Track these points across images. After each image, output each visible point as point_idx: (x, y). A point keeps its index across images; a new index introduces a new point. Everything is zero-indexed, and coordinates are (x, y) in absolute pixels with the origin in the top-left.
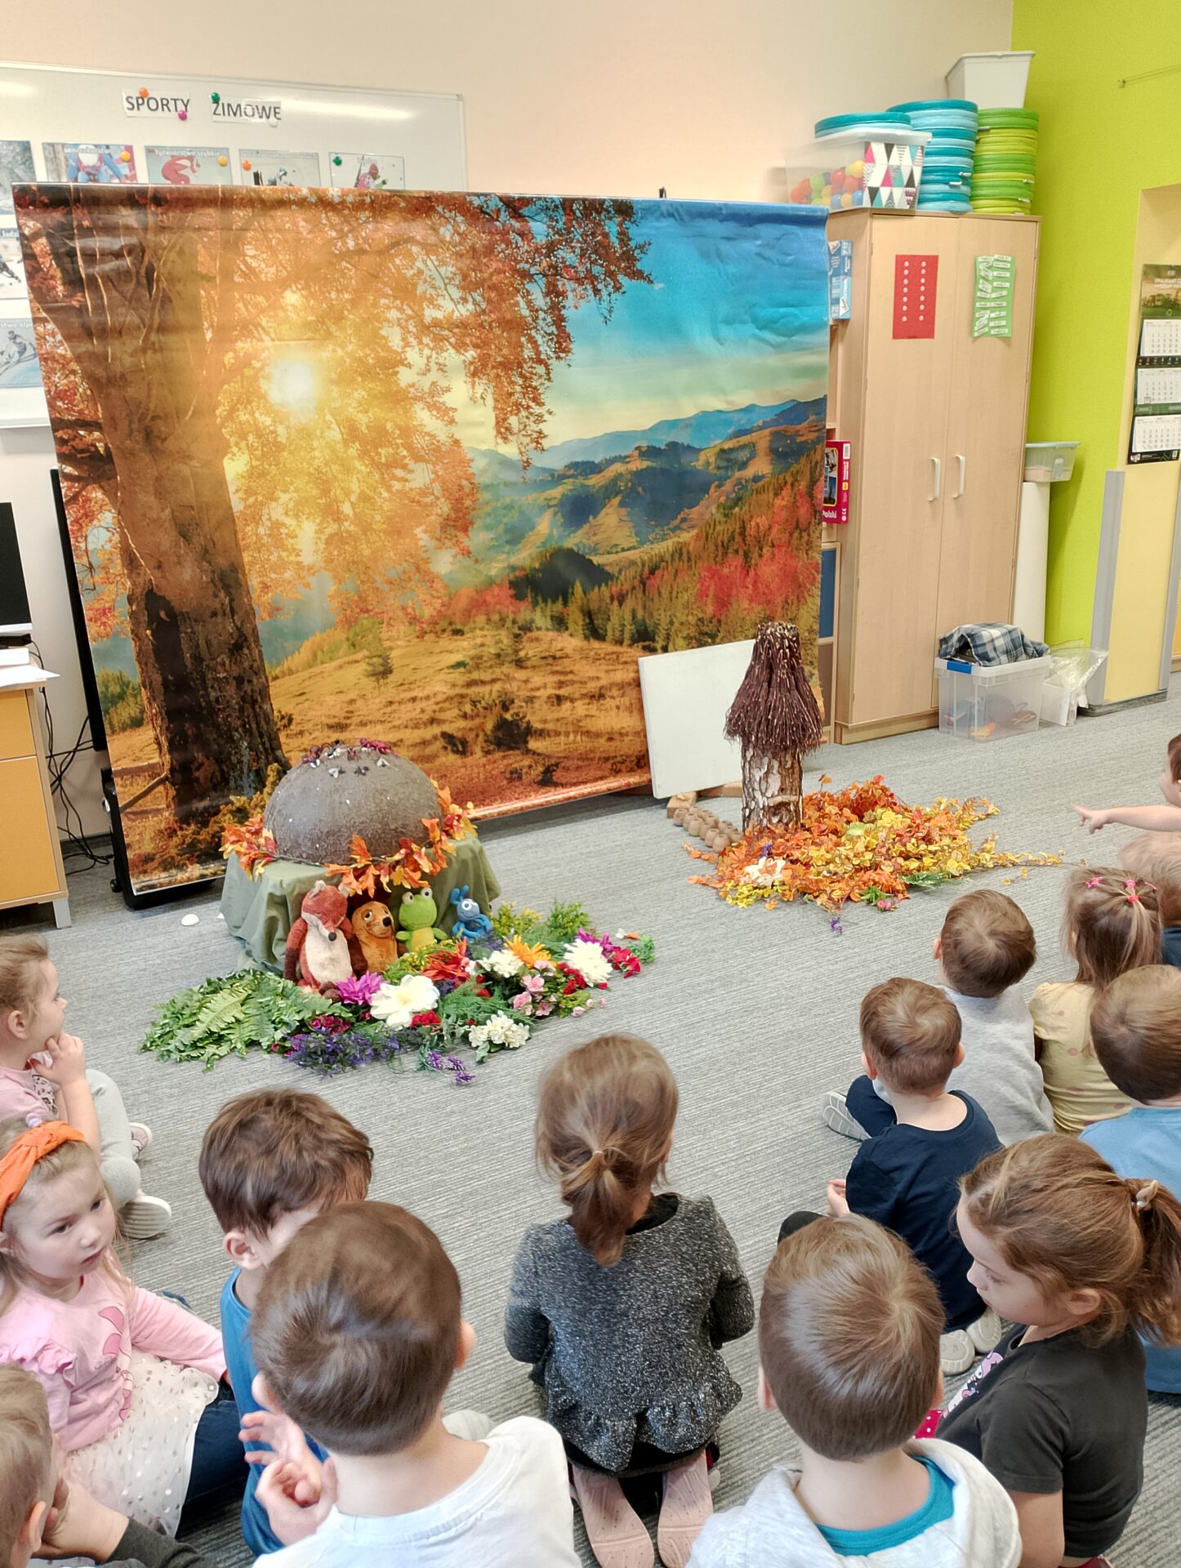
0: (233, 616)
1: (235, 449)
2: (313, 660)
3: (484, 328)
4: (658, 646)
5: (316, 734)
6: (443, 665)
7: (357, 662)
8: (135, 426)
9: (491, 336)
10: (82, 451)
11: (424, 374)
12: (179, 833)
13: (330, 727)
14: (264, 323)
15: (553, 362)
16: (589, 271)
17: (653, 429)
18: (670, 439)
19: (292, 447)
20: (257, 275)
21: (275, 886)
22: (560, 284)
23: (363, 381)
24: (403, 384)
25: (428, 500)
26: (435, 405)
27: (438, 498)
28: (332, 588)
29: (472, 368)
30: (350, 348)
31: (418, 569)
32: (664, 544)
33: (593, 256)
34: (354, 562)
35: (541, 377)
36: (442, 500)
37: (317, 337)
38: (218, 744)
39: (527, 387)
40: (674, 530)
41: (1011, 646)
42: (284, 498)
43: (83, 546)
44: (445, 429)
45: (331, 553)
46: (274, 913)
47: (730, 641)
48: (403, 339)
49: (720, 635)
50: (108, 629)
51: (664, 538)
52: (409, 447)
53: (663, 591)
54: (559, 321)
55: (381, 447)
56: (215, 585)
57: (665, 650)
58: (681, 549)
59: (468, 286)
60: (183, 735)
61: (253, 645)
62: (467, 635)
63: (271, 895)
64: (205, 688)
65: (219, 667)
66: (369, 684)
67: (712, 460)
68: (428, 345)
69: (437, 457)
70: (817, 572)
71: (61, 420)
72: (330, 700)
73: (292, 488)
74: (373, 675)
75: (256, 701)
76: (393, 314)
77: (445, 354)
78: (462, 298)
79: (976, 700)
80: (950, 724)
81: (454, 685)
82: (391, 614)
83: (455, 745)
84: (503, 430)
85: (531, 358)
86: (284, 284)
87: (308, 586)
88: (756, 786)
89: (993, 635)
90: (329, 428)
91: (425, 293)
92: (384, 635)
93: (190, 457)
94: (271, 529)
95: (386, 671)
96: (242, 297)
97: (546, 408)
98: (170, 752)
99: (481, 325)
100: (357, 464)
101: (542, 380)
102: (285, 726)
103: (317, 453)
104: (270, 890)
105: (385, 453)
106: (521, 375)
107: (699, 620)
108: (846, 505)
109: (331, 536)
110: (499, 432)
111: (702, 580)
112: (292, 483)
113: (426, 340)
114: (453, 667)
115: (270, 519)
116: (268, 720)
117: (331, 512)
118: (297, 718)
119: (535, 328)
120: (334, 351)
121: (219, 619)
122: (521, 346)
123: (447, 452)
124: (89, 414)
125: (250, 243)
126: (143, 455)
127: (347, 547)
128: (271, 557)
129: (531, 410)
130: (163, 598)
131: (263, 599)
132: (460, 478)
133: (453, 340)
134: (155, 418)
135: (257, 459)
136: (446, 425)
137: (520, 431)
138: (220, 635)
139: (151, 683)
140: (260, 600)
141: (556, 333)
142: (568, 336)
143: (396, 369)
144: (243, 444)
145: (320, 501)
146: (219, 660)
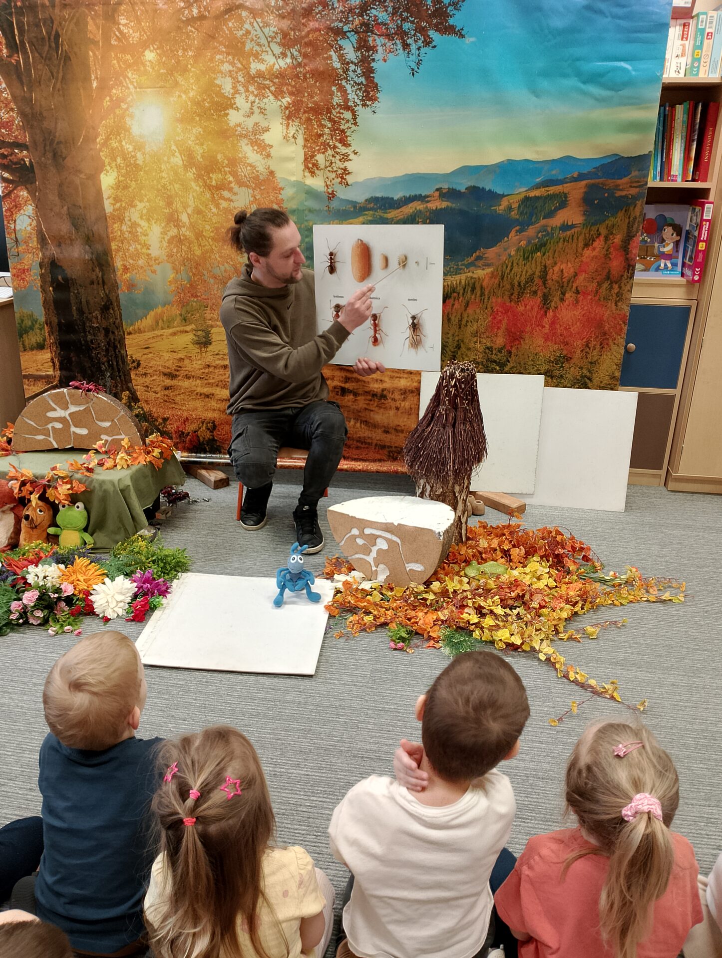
0: (104, 286)
1: (108, 168)
2: (156, 326)
3: (299, 78)
5: (155, 377)
7: (187, 332)
8: (48, 148)
9: (305, 85)
10: (16, 164)
11: (248, 116)
13: (165, 374)
14: (130, 75)
15: (360, 109)
16: (400, 27)
17: (455, 173)
18: (471, 184)
19: (147, 169)
20: (127, 39)
22: (370, 39)
23: (200, 120)
24: (232, 124)
26: (256, 141)
28: (171, 276)
29: (287, 112)
30: (191, 94)
32: (458, 277)
33: (405, 14)
34: (188, 259)
35: (348, 121)
37: (168, 85)
38: (91, 371)
39: (335, 130)
40: (468, 266)
42: (140, 206)
43: (12, 226)
44: (263, 162)
45: (171, 250)
48: (233, 88)
49: (509, 365)
50: (26, 283)
51: (458, 272)
52: (234, 174)
53: (453, 318)
54: (368, 72)
55: (212, 172)
56: (93, 263)
58: (474, 284)
59: (287, 41)
60: (69, 360)
61: (116, 308)
64: (85, 332)
65: (94, 319)
66: (195, 349)
67: (515, 206)
69: (256, 184)
70: (624, 323)
71: (4, 142)
73: (145, 199)
74: (199, 343)
75: (117, 346)
76: (226, 67)
77: (266, 100)
78: (282, 53)
82: (213, 301)
84: (310, 165)
85: (339, 105)
86: (145, 45)
87: (154, 272)
90: (173, 155)
91: (252, 50)
92: (208, 316)
93: (80, 172)
94: (131, 227)
95: (207, 343)
96: (116, 55)
97: (352, 148)
98: (61, 369)
99: (297, 76)
100: (193, 184)
101: (349, 125)
103: (164, 175)
105: (215, 178)
106: (330, 120)
107: (488, 348)
109: (173, 238)
110: (307, 167)
111: (494, 314)
112: (146, 196)
113: (251, 88)
115: (130, 220)
116: (124, 362)
117: (173, 220)
118: (143, 363)
120: (180, 96)
121: (95, 286)
122: (332, 94)
123: (264, 180)
124: (21, 139)
125: (123, 15)
126: (52, 168)
127: (183, 247)
128: (130, 248)
129: (337, 150)
130: (61, 267)
131: (124, 277)
132: (272, 202)
133: (273, 89)
134: (59, 143)
135: (123, 176)
136: (264, 159)
137: (326, 168)
138: (95, 297)
139: (51, 323)
140: (122, 278)
141: (364, 83)
142: (376, 85)
143: (227, 112)
144: (113, 164)
145: (165, 211)
146: (94, 314)
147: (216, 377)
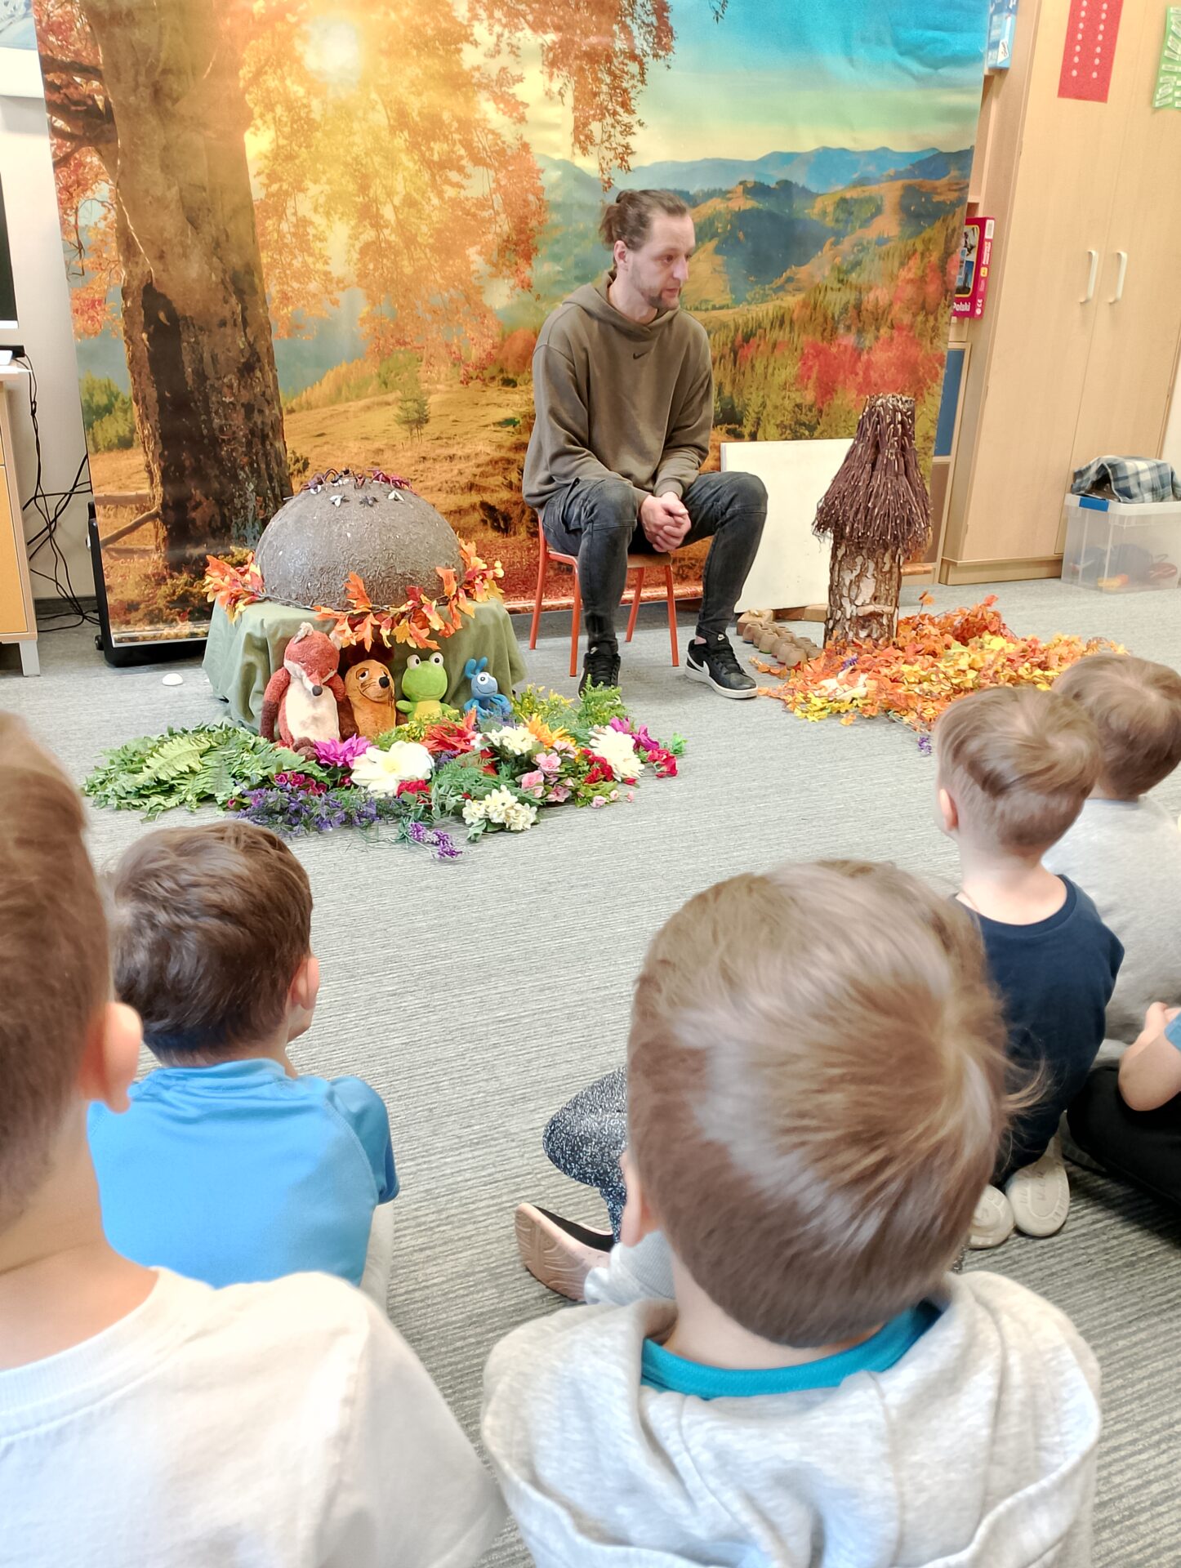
0: (245, 329)
1: (259, 122)
2: (336, 396)
4: (746, 431)
6: (489, 420)
7: (388, 404)
8: (142, 79)
9: (577, 17)
10: (76, 103)
11: (492, 56)
12: (169, 581)
15: (649, 60)
17: (765, 161)
18: (782, 176)
19: (328, 128)
21: (254, 627)
23: (419, 56)
24: (466, 66)
25: (486, 214)
26: (503, 96)
27: (497, 213)
28: (364, 309)
29: (551, 55)
30: (406, 12)
31: (468, 299)
32: (764, 307)
34: (392, 280)
35: (633, 77)
36: (503, 216)
38: (220, 483)
39: (615, 88)
40: (776, 290)
41: (1157, 484)
42: (313, 189)
43: (72, 219)
44: (513, 127)
45: (365, 265)
46: (252, 658)
47: (831, 438)
48: (471, 9)
49: (820, 429)
50: (97, 325)
51: (764, 299)
52: (468, 145)
53: (757, 365)
54: (661, 10)
55: (434, 140)
56: (226, 287)
57: (753, 437)
58: (783, 316)
60: (181, 468)
61: (267, 368)
62: (519, 388)
63: (249, 636)
64: (208, 413)
65: (225, 390)
66: (400, 432)
67: (830, 209)
68: (499, 20)
69: (500, 162)
70: (941, 365)
71: (53, 60)
72: (353, 446)
73: (324, 179)
74: (405, 422)
75: (267, 436)
77: (519, 34)
79: (1109, 547)
80: (1075, 573)
81: (500, 447)
82: (432, 350)
83: (496, 520)
84: (582, 138)
85: (623, 52)
87: (335, 303)
88: (845, 592)
89: (1139, 468)
90: (373, 108)
92: (422, 376)
93: (205, 126)
94: (296, 226)
95: (421, 420)
97: (637, 117)
98: (163, 484)
100: (404, 158)
101: (635, 82)
102: (299, 471)
103: (357, 139)
104: (249, 630)
105: (438, 149)
106: (610, 73)
107: (797, 406)
108: (983, 296)
109: (368, 245)
110: (577, 140)
111: (804, 359)
112: (324, 173)
113: (498, 14)
114: (500, 424)
115: (295, 214)
116: (280, 463)
117: (368, 214)
118: (313, 463)
119: (632, 15)
120: (386, 14)
121: (228, 330)
122: (613, 35)
123: (513, 157)
124: (87, 57)
126: (149, 117)
127: (385, 261)
128: (294, 262)
129: (618, 117)
130: (163, 296)
131: (282, 313)
132: (527, 191)
133: (530, 18)
134: (166, 71)
135: (285, 138)
136: (514, 124)
137: (602, 142)
138: (229, 350)
139: (144, 398)
140: (279, 313)
141: (656, 24)
142: (670, 31)
143: (460, 46)
144: (269, 117)
145: (357, 199)
146: (226, 380)
147: (437, 476)
